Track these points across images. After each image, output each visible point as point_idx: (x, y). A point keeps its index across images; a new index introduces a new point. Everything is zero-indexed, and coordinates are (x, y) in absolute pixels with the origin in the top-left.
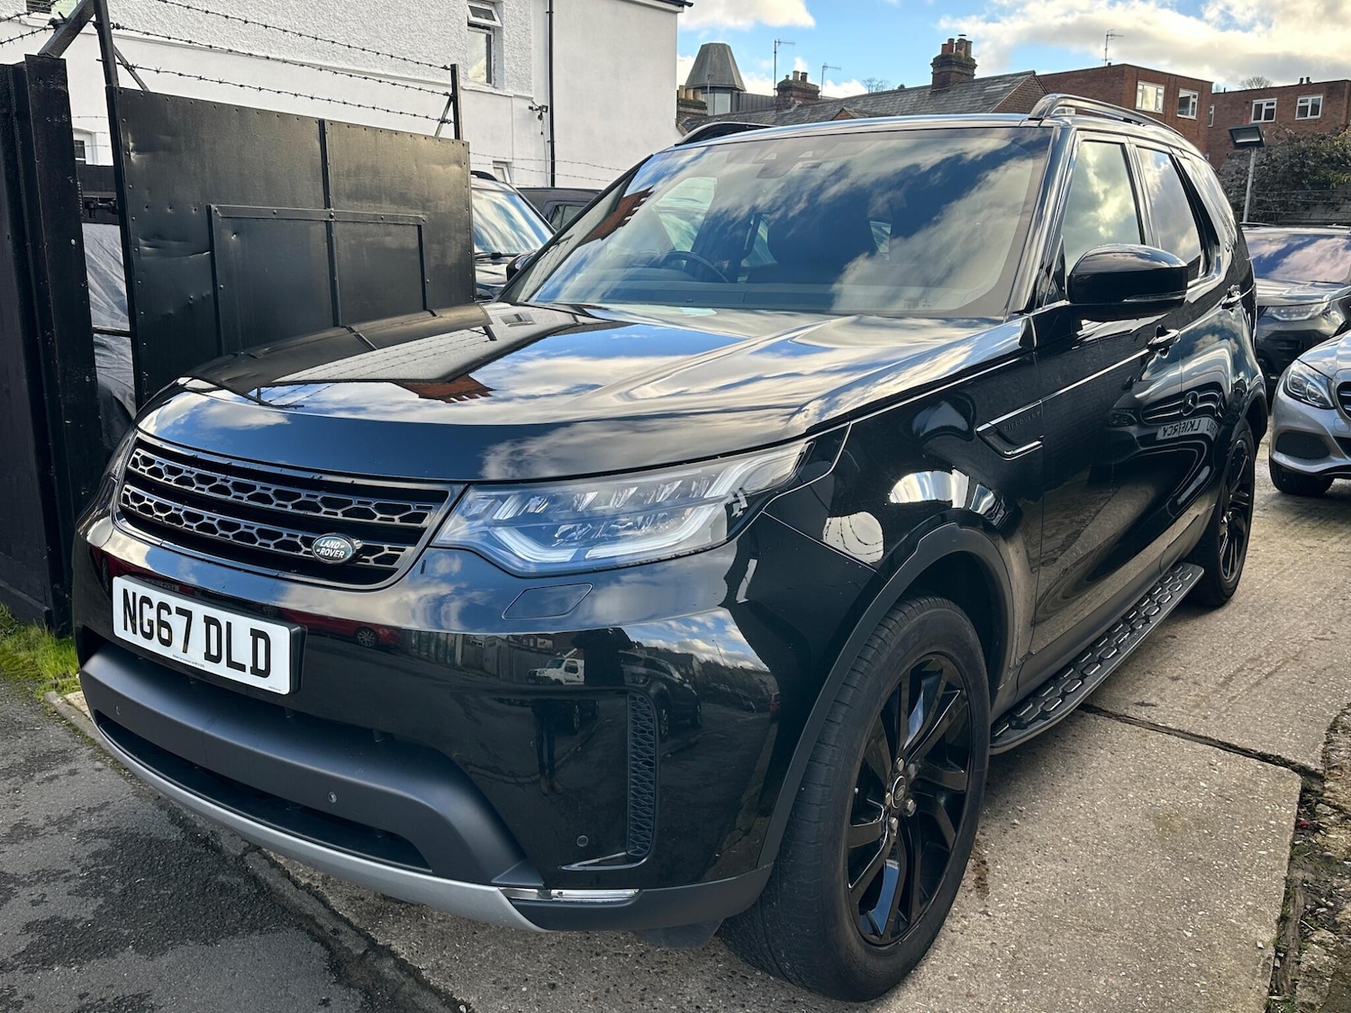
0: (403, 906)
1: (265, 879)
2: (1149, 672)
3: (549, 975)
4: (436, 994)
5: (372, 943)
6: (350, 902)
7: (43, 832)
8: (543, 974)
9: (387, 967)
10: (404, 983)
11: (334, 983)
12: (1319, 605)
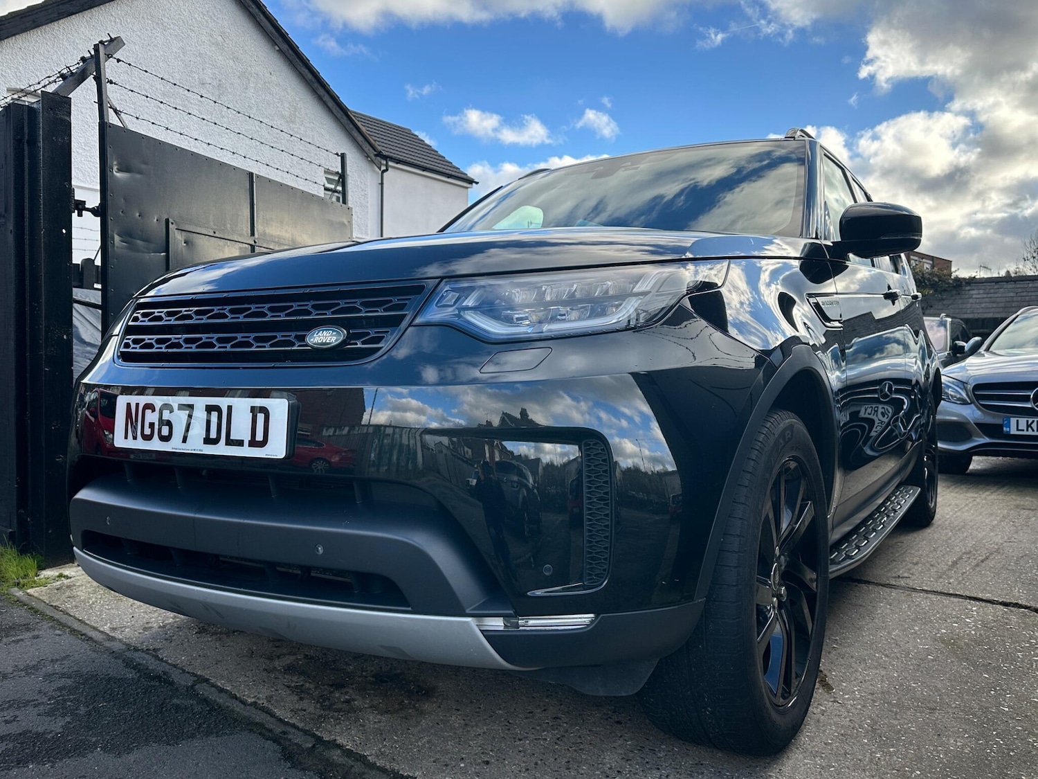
0: (341, 714)
1: (215, 700)
2: (894, 561)
3: (481, 755)
4: (383, 772)
5: (319, 740)
6: (293, 713)
7: (12, 676)
8: (476, 754)
9: (336, 755)
10: (353, 766)
11: (289, 768)
12: (997, 525)
